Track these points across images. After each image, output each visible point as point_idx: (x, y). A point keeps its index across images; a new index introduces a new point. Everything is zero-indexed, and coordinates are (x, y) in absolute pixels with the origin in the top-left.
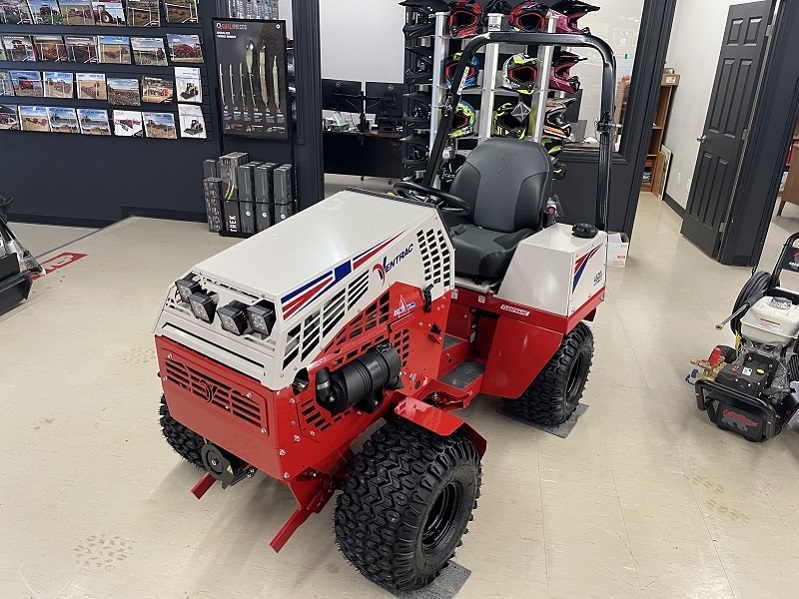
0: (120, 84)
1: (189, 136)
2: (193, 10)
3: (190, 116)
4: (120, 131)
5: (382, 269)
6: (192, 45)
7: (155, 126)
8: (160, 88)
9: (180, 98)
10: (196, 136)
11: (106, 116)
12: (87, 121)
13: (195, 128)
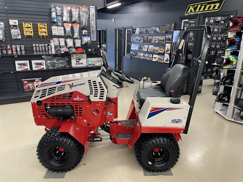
0: (156, 48)
1: (165, 62)
2: (172, 28)
3: (167, 56)
4: (154, 60)
5: (71, 86)
6: (170, 38)
7: (160, 59)
8: (162, 49)
9: (166, 52)
10: (167, 62)
11: (152, 56)
12: (148, 57)
13: (167, 60)
